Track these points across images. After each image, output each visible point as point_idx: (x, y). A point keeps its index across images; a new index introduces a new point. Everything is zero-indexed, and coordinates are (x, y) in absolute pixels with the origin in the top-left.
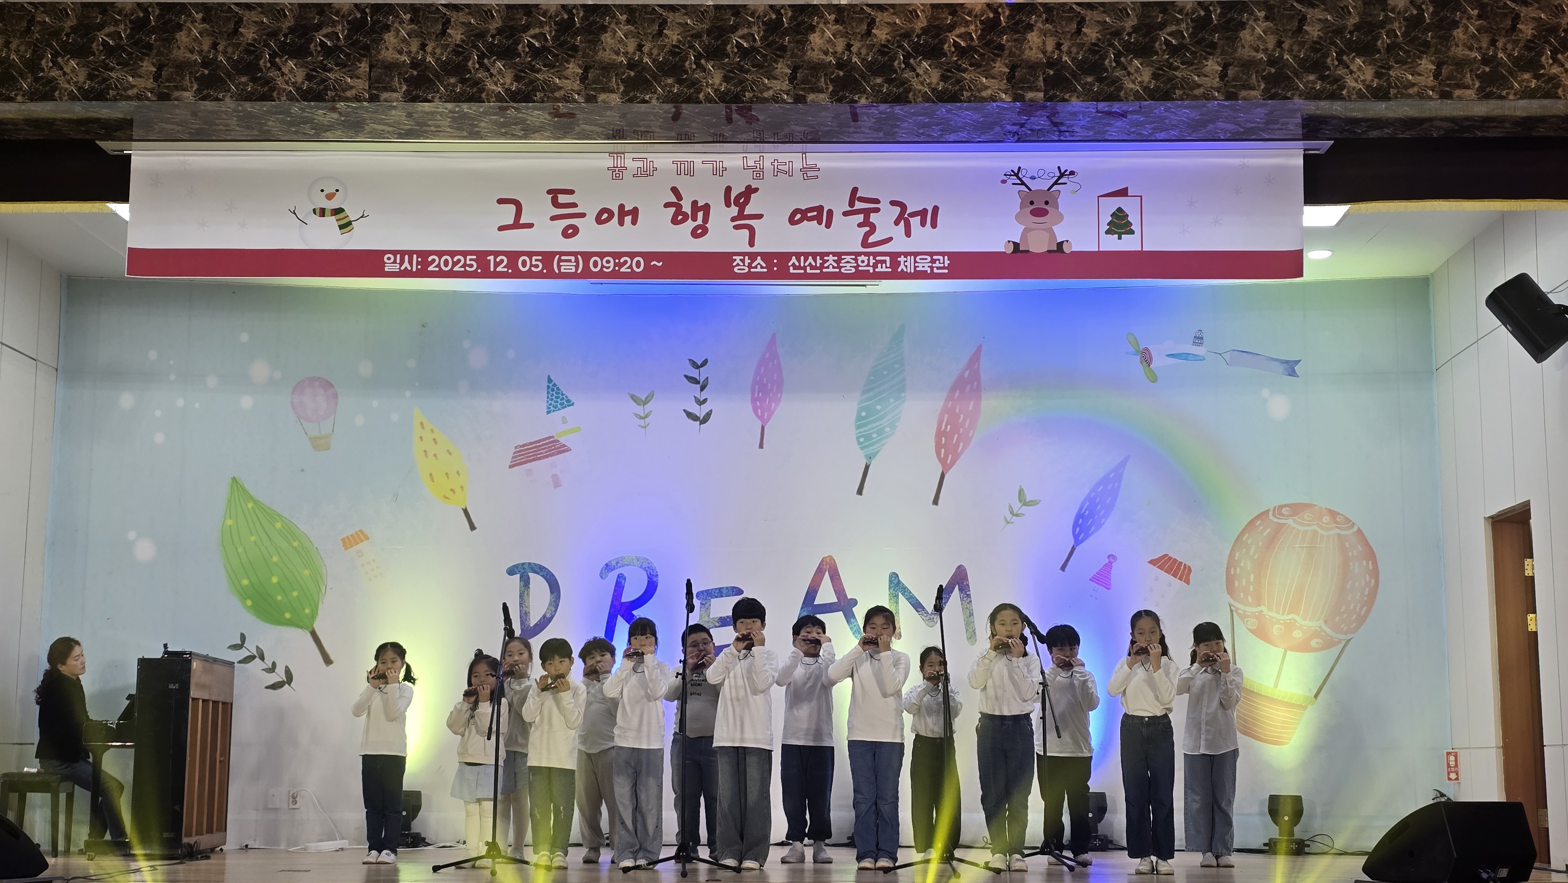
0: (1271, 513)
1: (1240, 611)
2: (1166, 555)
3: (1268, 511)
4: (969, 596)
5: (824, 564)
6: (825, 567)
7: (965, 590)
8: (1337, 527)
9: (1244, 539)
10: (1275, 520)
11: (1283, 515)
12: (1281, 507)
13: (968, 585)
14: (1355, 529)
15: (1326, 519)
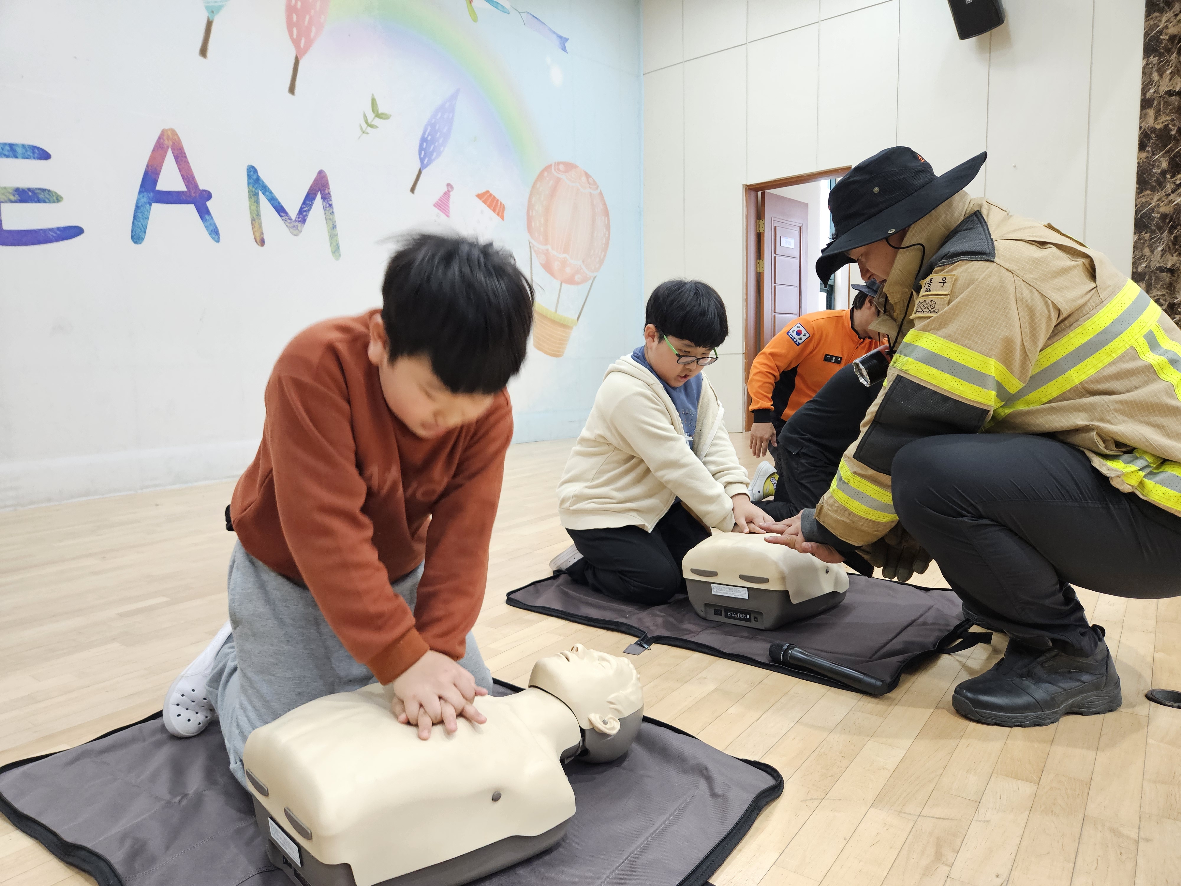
0: (553, 167)
1: (536, 248)
2: (488, 192)
3: (551, 165)
4: (331, 205)
5: (165, 138)
6: (166, 142)
7: (326, 198)
8: (590, 187)
9: (538, 186)
10: (555, 174)
11: (560, 171)
12: (559, 163)
13: (329, 194)
14: (598, 191)
15: (584, 179)
